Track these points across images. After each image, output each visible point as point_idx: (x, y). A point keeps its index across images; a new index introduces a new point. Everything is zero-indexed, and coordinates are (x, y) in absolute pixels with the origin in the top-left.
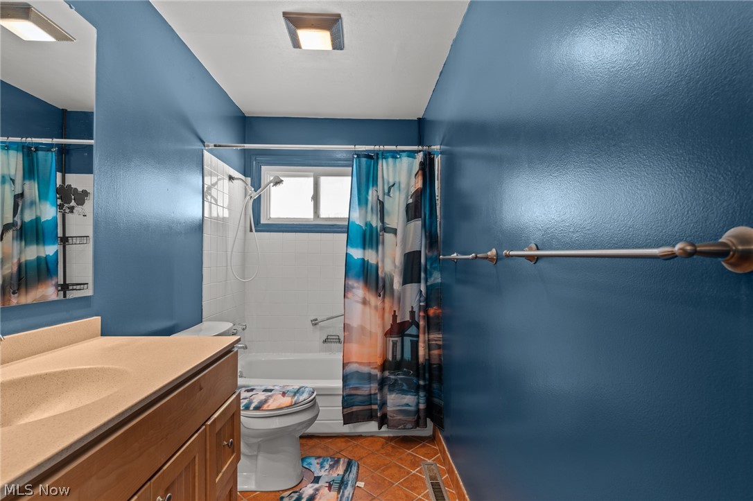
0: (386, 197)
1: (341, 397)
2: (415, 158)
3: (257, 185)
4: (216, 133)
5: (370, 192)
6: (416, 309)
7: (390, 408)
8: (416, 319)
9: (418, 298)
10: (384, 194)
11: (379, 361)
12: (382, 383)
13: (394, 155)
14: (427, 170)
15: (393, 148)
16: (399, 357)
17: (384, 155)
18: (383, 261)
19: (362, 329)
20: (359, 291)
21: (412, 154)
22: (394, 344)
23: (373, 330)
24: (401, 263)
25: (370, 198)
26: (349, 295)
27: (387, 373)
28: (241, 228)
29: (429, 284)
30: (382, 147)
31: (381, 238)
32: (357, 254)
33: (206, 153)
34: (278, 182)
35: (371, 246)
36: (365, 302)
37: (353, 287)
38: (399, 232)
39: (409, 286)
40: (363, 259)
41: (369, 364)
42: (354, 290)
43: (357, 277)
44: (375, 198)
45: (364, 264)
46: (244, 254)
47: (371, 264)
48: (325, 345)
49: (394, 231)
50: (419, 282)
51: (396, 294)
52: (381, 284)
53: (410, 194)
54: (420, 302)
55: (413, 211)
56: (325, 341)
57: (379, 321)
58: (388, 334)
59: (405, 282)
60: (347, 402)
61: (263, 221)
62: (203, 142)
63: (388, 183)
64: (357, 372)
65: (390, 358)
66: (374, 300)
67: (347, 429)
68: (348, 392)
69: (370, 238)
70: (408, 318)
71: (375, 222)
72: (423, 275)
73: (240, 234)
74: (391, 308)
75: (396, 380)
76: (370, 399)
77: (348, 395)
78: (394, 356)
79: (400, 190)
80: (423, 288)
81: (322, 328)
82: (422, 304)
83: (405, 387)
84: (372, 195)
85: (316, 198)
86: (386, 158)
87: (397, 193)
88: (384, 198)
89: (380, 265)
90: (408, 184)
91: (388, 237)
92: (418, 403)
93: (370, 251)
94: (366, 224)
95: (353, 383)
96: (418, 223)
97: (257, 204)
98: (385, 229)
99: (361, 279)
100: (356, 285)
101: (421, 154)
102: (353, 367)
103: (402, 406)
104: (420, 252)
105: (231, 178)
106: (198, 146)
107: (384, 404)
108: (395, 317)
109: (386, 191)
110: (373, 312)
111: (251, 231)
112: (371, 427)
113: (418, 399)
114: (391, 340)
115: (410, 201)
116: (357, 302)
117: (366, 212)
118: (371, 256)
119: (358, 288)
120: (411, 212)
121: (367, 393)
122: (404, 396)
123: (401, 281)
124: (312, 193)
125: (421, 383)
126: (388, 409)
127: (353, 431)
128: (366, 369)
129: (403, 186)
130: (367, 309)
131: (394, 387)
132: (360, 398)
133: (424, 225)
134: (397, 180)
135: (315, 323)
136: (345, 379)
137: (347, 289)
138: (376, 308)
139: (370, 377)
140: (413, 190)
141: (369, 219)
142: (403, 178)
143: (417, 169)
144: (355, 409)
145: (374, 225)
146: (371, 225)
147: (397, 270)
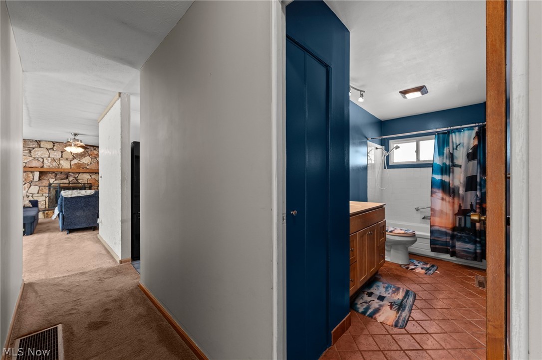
0: (455, 150)
1: (429, 240)
2: (473, 130)
3: (387, 150)
4: (371, 133)
5: (445, 149)
6: (474, 204)
7: (457, 248)
8: (474, 208)
9: (475, 198)
10: (453, 149)
11: (450, 226)
12: (453, 237)
13: (459, 130)
14: (481, 135)
15: (459, 127)
16: (463, 225)
17: (453, 131)
18: (453, 180)
19: (442, 211)
20: (439, 194)
21: (471, 129)
22: (460, 219)
23: (448, 212)
24: (464, 181)
25: (445, 152)
26: (434, 195)
27: (456, 233)
28: (381, 168)
29: (483, 191)
30: (452, 128)
31: (451, 170)
32: (438, 177)
33: (368, 142)
34: (397, 148)
35: (446, 174)
36: (443, 199)
37: (436, 192)
38: (463, 167)
39: (469, 193)
40: (442, 180)
41: (446, 227)
42: (437, 194)
43: (438, 188)
44: (448, 152)
45: (442, 182)
46: (382, 179)
47: (446, 182)
48: (423, 220)
49: (460, 166)
50: (476, 190)
51: (461, 195)
52: (451, 191)
53: (470, 148)
54: (477, 200)
55: (471, 156)
56: (423, 218)
57: (451, 208)
58: (456, 215)
59: (467, 190)
60: (433, 242)
61: (390, 164)
62: (367, 138)
63: (456, 144)
64: (439, 230)
65: (457, 225)
66: (447, 198)
67: (433, 254)
68: (433, 238)
69: (445, 170)
70: (469, 207)
71: (448, 162)
72: (478, 187)
73: (381, 170)
74: (458, 203)
75: (461, 236)
76: (446, 243)
77: (433, 240)
78: (460, 224)
79: (463, 147)
80: (478, 193)
81: (421, 212)
82: (478, 201)
83: (467, 240)
84: (446, 150)
85: (418, 151)
86: (455, 132)
87: (462, 148)
88: (453, 151)
89: (451, 182)
90: (469, 144)
91: (456, 169)
92: (476, 249)
93: (445, 176)
94: (443, 164)
95: (436, 235)
96: (475, 162)
97: (388, 158)
98: (454, 165)
99: (441, 189)
100: (437, 191)
101: (477, 128)
102: (437, 228)
103: (465, 249)
104: (477, 176)
105: (377, 148)
106: (365, 140)
107: (454, 246)
108: (460, 207)
109: (455, 147)
110: (447, 204)
111: (385, 168)
112: (447, 257)
113: (476, 247)
114: (458, 218)
115: (471, 151)
116: (439, 199)
117: (443, 159)
118: (446, 178)
119: (439, 192)
120: (470, 157)
121: (445, 240)
122: (466, 244)
123: (464, 190)
124: (415, 149)
125: (478, 239)
126: (456, 249)
127: (437, 256)
128: (444, 230)
129: (465, 145)
130: (444, 202)
131: (460, 239)
132: (440, 242)
133: (479, 163)
134: (462, 142)
135: (417, 210)
136: (432, 232)
137: (432, 193)
138: (449, 202)
139: (446, 234)
140: (472, 146)
141: (445, 161)
142: (465, 141)
143: (475, 135)
144: (437, 246)
145: (448, 164)
146: (446, 164)
147: (461, 185)
